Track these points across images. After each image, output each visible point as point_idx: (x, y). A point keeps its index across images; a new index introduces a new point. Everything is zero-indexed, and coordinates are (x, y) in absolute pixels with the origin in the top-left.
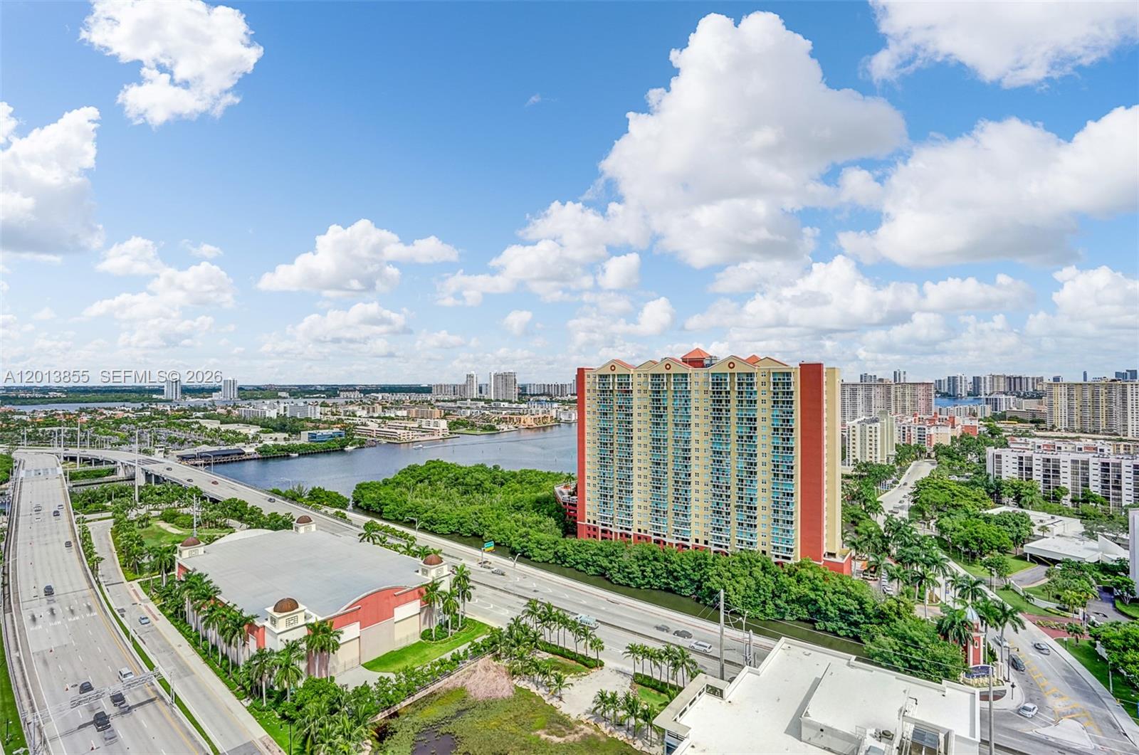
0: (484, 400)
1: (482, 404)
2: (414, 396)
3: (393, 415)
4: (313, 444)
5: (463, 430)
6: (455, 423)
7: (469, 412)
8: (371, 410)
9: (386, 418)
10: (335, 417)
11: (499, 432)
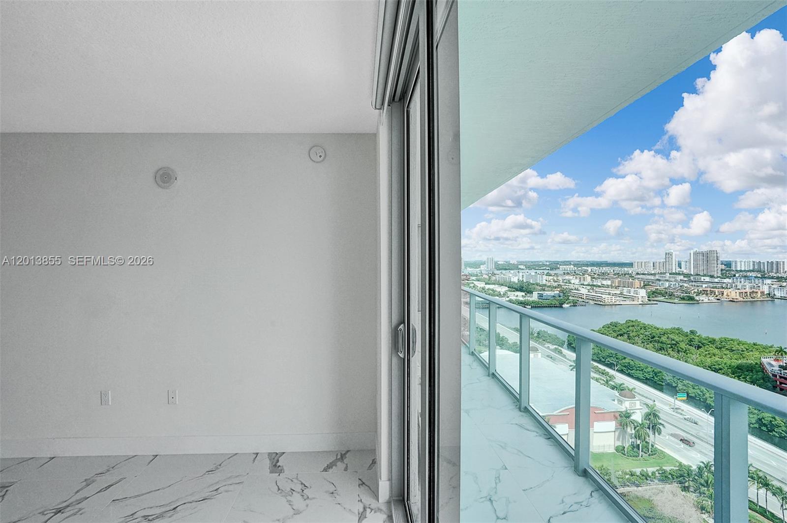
0: (683, 274)
1: (682, 277)
2: (617, 269)
3: (599, 284)
4: (540, 300)
5: (662, 298)
6: (654, 293)
7: (667, 284)
8: (582, 279)
9: (594, 286)
10: (556, 283)
11: (698, 302)
